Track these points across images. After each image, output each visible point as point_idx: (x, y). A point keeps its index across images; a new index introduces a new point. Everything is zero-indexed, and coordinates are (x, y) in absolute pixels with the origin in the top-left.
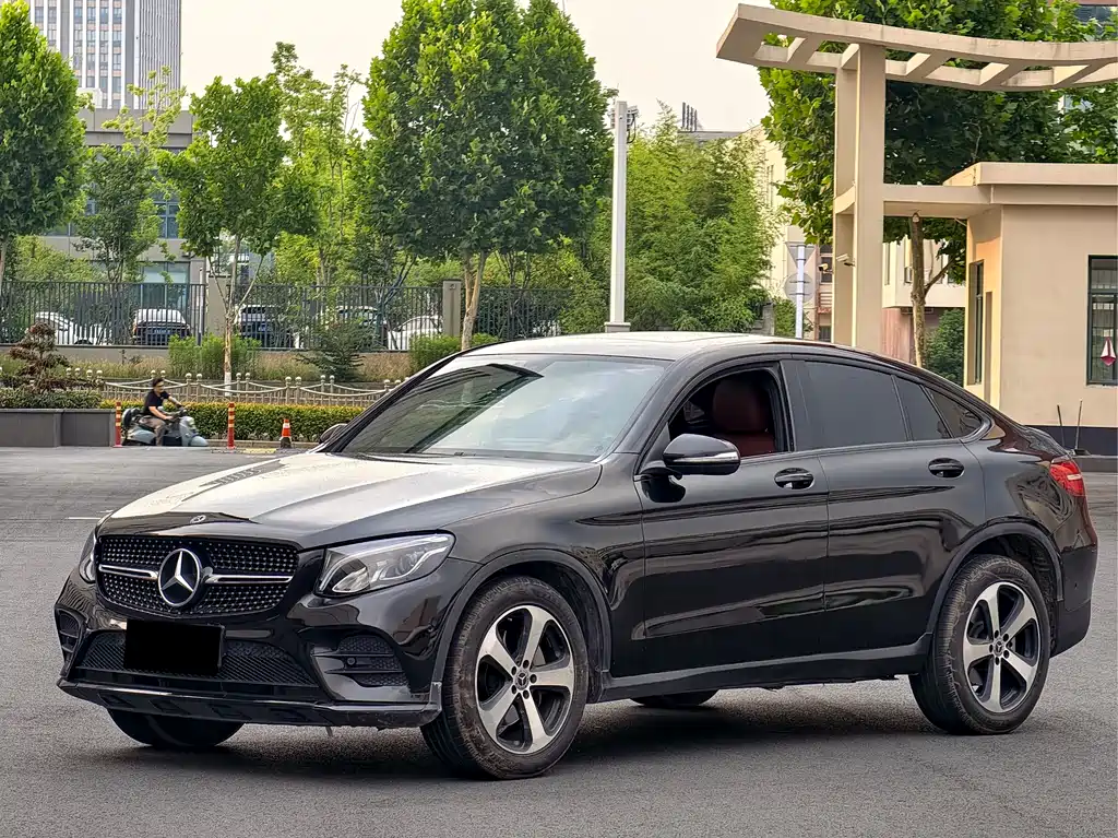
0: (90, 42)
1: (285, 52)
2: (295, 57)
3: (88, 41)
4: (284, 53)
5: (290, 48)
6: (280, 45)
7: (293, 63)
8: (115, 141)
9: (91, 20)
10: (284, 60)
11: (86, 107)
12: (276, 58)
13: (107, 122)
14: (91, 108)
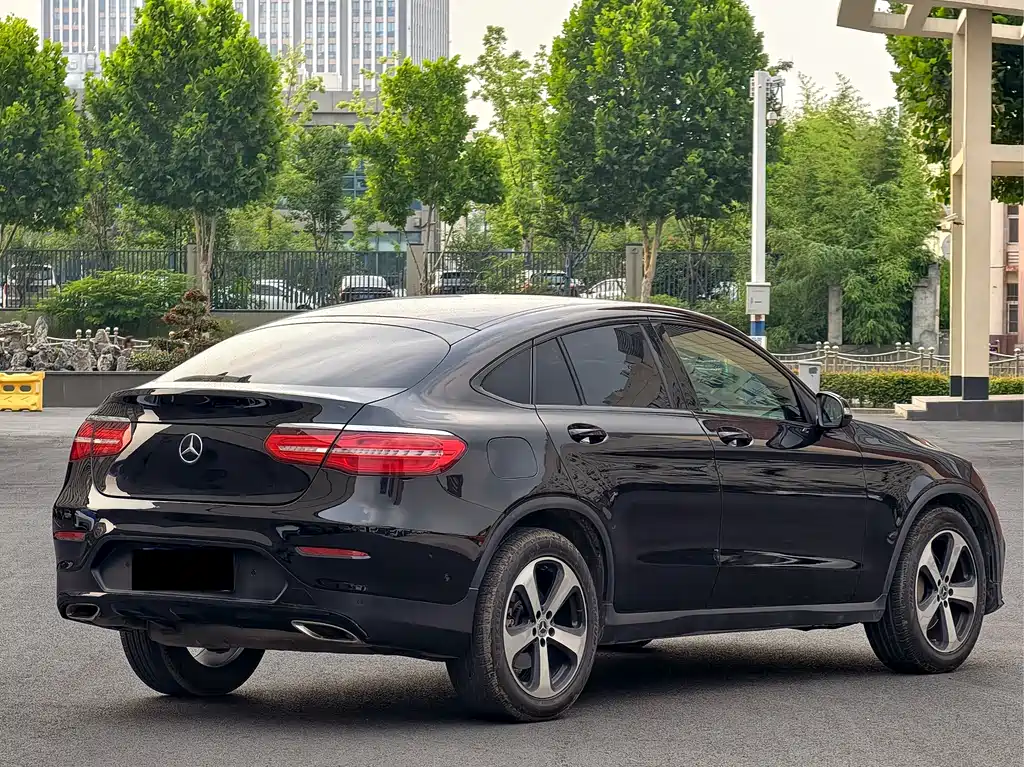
0: (367, 33)
1: (495, 34)
2: (504, 39)
3: (365, 33)
4: (495, 36)
5: (499, 31)
6: (490, 29)
7: (502, 45)
8: (350, 121)
9: (367, 13)
10: (494, 42)
11: (317, 89)
12: (487, 41)
13: (341, 103)
14: (322, 90)
